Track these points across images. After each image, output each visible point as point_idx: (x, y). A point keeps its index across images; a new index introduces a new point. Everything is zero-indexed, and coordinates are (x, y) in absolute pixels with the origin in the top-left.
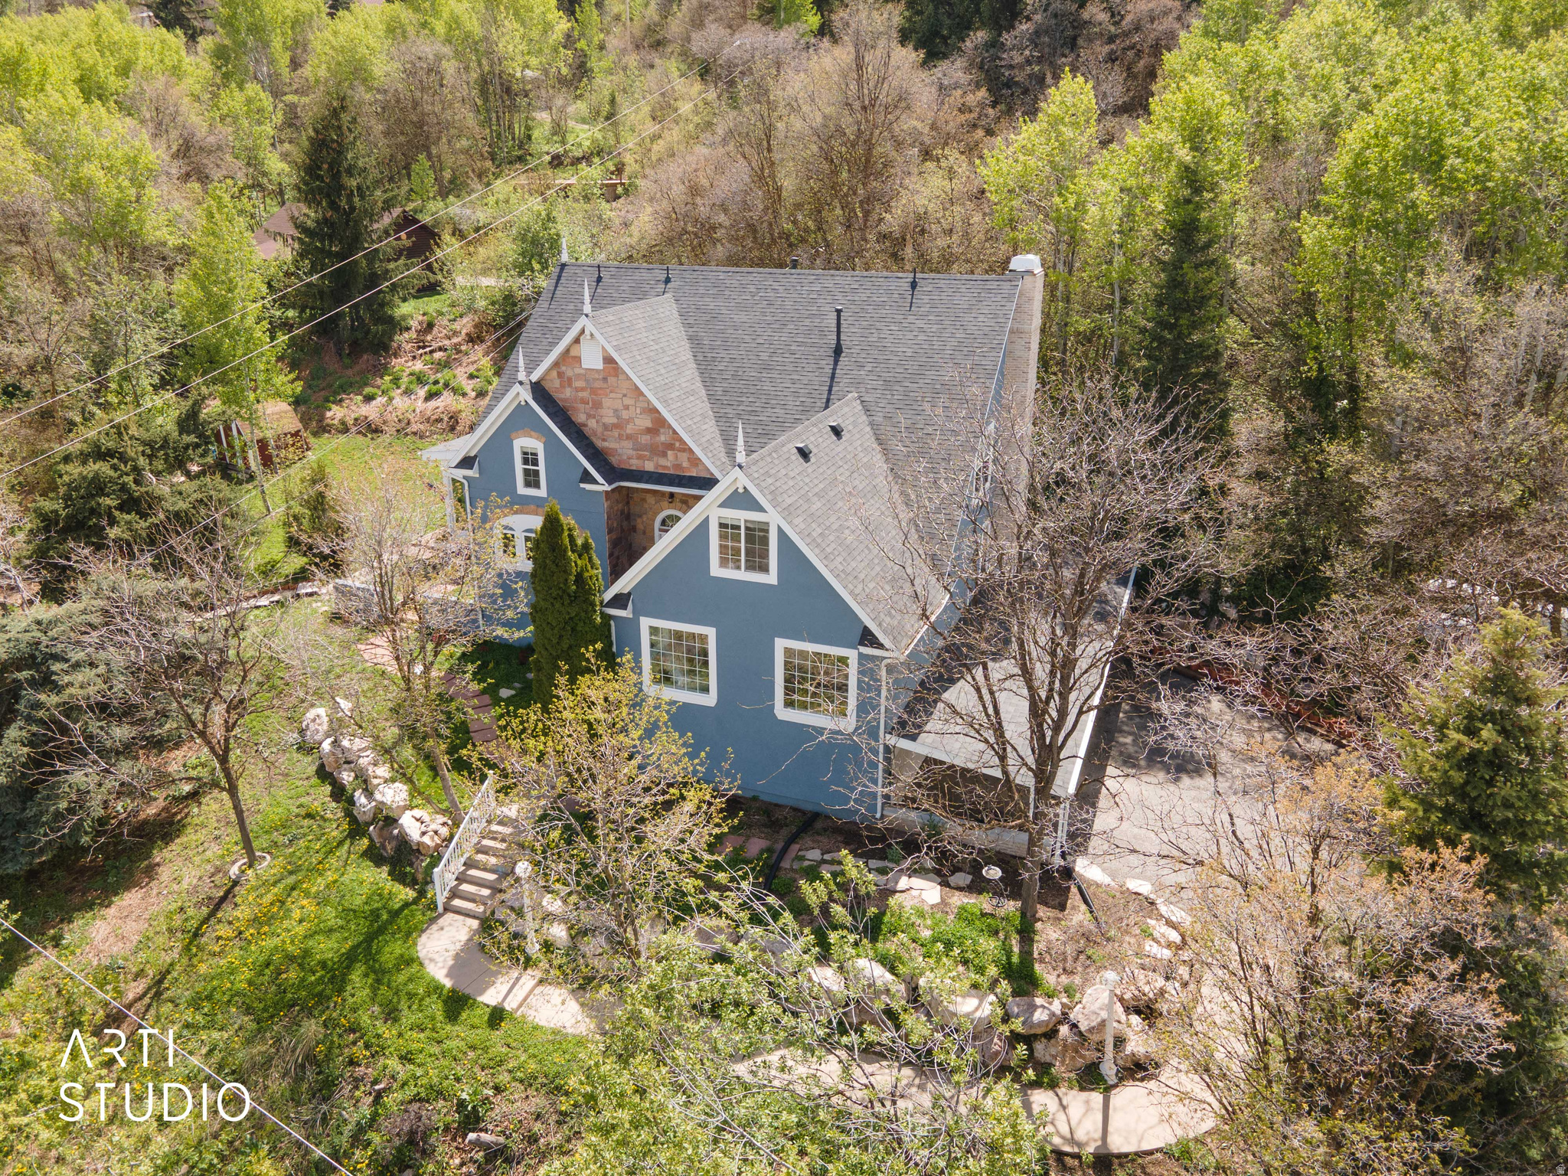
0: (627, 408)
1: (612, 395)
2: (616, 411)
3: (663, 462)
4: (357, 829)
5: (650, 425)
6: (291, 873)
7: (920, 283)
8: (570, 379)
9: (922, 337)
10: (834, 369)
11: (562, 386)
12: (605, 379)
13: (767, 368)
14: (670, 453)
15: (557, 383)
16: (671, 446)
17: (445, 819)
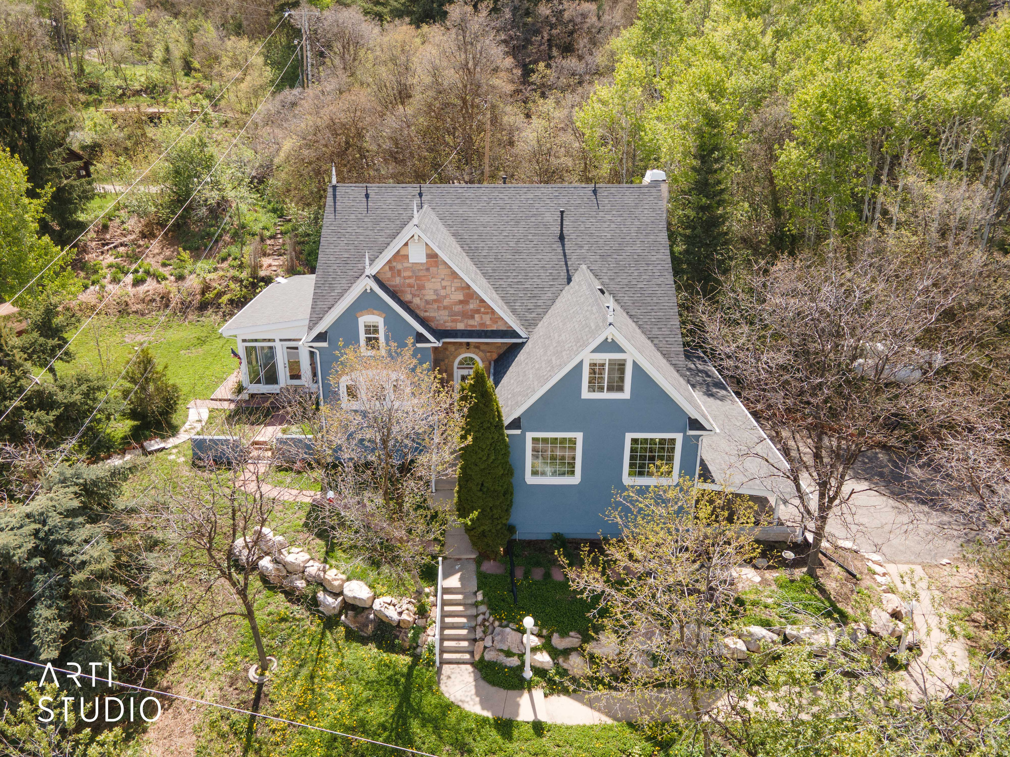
0: (444, 288)
1: (433, 280)
2: (435, 291)
3: (471, 322)
4: (330, 622)
5: (461, 298)
6: (301, 666)
7: (599, 190)
8: (399, 271)
9: (613, 226)
10: (564, 250)
11: (393, 276)
12: (428, 269)
13: (517, 252)
14: (476, 316)
15: (389, 274)
16: (478, 311)
17: (409, 599)
